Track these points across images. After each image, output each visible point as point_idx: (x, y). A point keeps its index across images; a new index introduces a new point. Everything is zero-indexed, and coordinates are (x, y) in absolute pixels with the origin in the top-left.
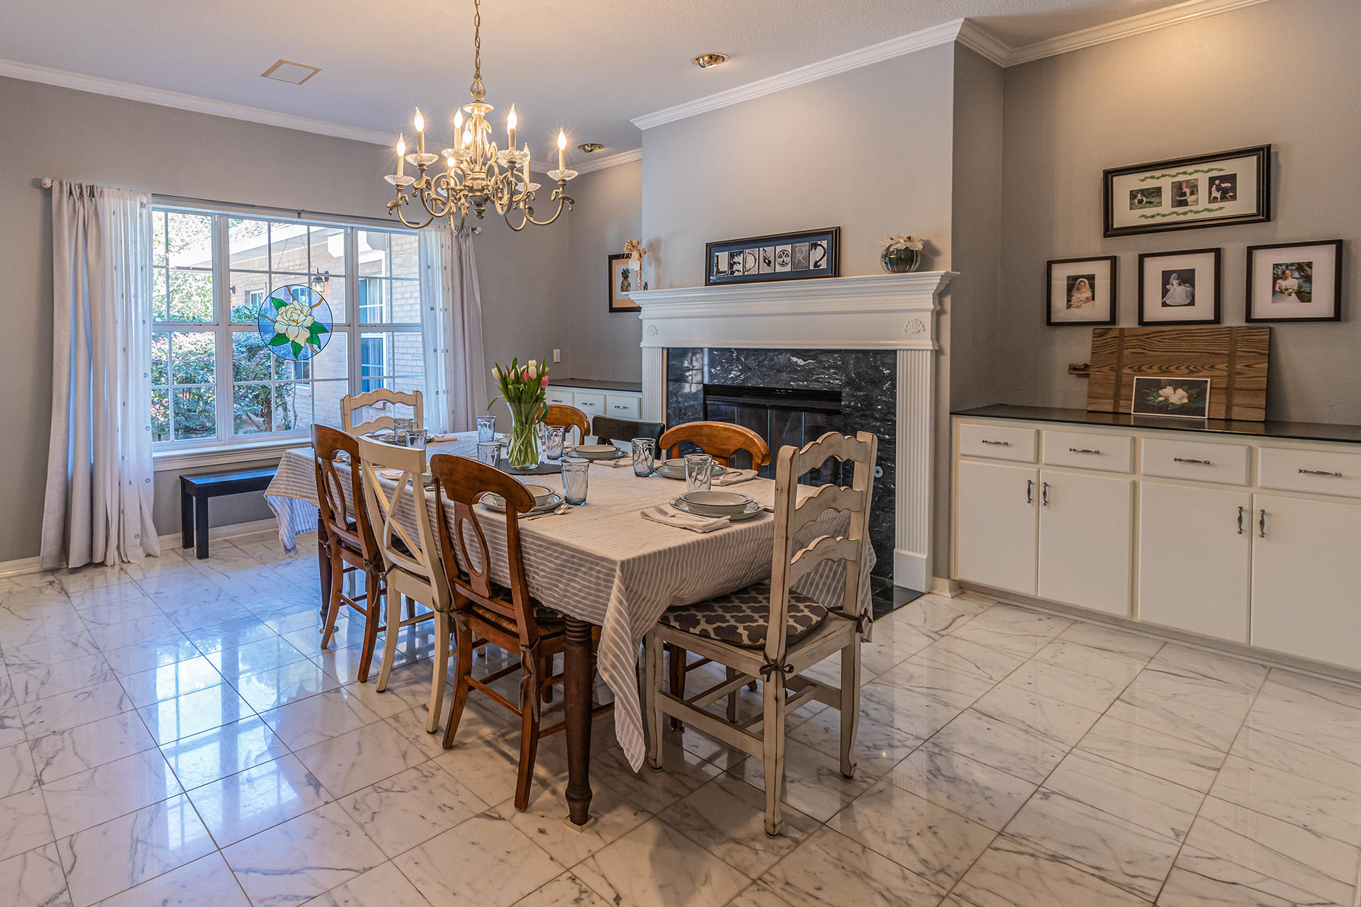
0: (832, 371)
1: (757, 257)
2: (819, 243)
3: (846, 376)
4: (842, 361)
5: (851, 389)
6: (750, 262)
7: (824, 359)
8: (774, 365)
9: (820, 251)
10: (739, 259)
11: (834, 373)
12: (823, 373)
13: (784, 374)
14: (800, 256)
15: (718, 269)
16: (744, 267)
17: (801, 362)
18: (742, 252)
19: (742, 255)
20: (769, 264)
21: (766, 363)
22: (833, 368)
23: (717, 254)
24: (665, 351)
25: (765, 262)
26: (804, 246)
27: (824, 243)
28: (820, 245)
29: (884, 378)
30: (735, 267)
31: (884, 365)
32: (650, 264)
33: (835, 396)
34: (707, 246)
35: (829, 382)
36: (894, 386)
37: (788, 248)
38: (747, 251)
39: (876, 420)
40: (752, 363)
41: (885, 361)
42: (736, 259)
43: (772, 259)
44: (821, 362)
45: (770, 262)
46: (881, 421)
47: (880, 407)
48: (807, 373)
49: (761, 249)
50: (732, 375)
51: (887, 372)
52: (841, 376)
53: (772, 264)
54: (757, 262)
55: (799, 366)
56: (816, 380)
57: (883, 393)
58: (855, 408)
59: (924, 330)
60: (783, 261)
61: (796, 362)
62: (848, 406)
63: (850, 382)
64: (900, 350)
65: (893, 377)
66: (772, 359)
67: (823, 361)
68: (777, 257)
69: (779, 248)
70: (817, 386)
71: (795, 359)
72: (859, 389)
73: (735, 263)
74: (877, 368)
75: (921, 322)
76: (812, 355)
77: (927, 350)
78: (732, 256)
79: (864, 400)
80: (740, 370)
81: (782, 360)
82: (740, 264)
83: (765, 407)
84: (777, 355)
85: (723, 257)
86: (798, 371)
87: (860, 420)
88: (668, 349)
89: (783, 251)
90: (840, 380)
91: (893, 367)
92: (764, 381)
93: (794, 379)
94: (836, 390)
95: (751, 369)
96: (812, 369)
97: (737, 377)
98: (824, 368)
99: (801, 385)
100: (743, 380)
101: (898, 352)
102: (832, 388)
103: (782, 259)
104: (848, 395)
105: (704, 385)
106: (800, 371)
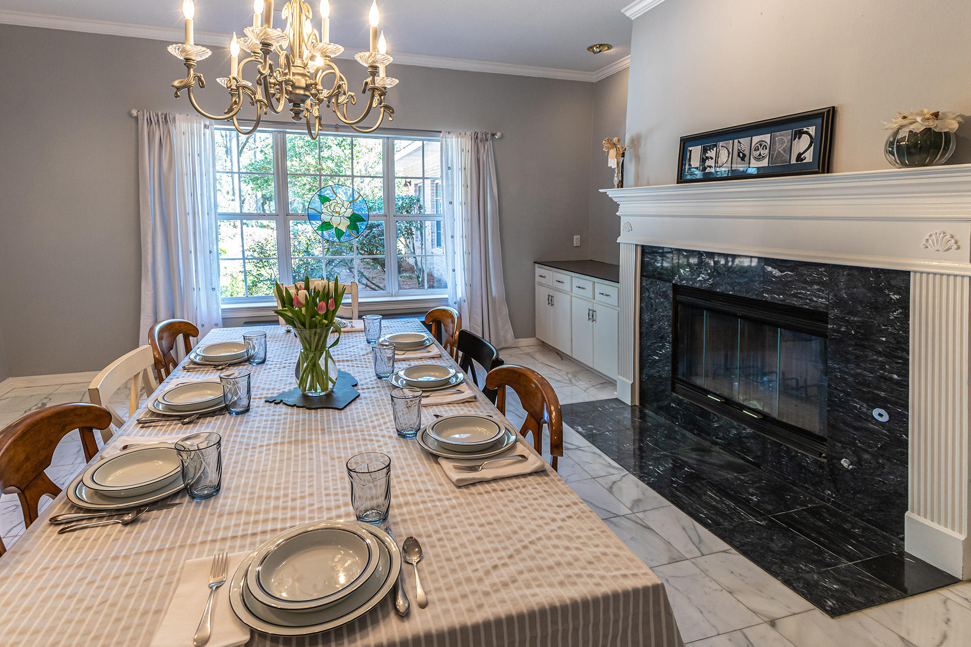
0: (816, 287)
1: (731, 151)
2: (805, 129)
3: (835, 295)
4: (830, 277)
5: (842, 311)
6: (724, 156)
7: (805, 272)
8: (746, 273)
9: (805, 141)
10: (711, 153)
11: (818, 290)
12: (803, 288)
13: (756, 284)
14: (779, 148)
15: (690, 165)
16: (716, 162)
17: (776, 272)
18: (715, 146)
19: (715, 149)
20: (743, 159)
21: (736, 269)
22: (818, 284)
23: (690, 148)
24: (639, 249)
25: (739, 156)
26: (784, 136)
27: (812, 130)
28: (807, 133)
29: (890, 305)
30: (708, 163)
31: (891, 288)
32: (631, 161)
33: (819, 316)
34: (681, 140)
35: (811, 300)
36: (906, 315)
37: (767, 138)
38: (721, 144)
39: (879, 353)
40: (721, 268)
41: (893, 282)
42: (709, 154)
43: (747, 153)
44: (802, 275)
45: (744, 155)
46: (886, 356)
47: (884, 339)
48: (784, 284)
49: (736, 141)
50: (700, 278)
51: (895, 297)
52: (828, 294)
53: (747, 159)
54: (730, 156)
55: (775, 277)
56: (795, 295)
58: (847, 334)
59: (958, 248)
60: (760, 155)
61: (771, 272)
62: (838, 331)
63: (839, 303)
64: (915, 272)
65: (904, 304)
67: (805, 274)
68: (753, 149)
69: (756, 139)
70: (795, 302)
71: (769, 269)
72: (851, 313)
73: (707, 158)
74: (881, 290)
75: (952, 237)
76: (791, 266)
77: (963, 276)
78: (705, 150)
79: (859, 327)
80: (708, 274)
82: (712, 158)
83: (735, 316)
85: (696, 151)
86: (772, 282)
87: (855, 350)
88: (643, 246)
89: (760, 143)
90: (827, 299)
91: (905, 291)
92: (734, 289)
93: (768, 292)
94: (821, 310)
95: (720, 274)
96: (790, 282)
97: (705, 280)
98: (805, 282)
99: (775, 298)
100: (712, 284)
101: (912, 274)
102: (814, 307)
103: (758, 152)
104: (836, 318)
105: (673, 284)
106: (776, 283)
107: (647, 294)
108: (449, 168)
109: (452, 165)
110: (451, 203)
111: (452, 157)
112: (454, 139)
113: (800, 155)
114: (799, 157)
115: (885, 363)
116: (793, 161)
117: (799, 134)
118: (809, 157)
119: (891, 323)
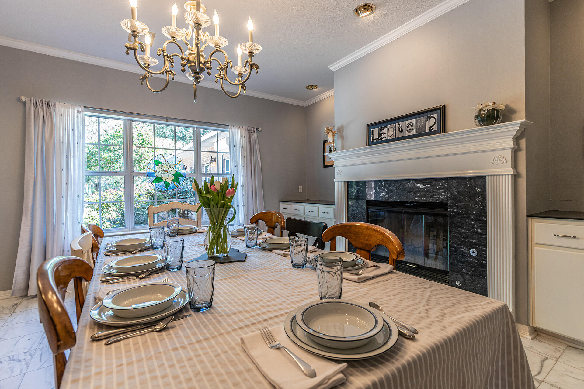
0: (442, 191)
1: (395, 129)
2: (432, 116)
3: (451, 193)
4: (448, 184)
5: (454, 201)
6: (391, 132)
7: (436, 184)
8: (406, 188)
9: (432, 121)
10: (385, 131)
11: (443, 192)
12: (435, 192)
13: (412, 194)
14: (420, 125)
15: (373, 137)
16: (387, 135)
17: (421, 186)
18: (386, 127)
19: (386, 129)
20: (401, 132)
21: (401, 187)
22: (442, 189)
23: (372, 130)
24: (346, 184)
25: (399, 131)
26: (422, 119)
27: (435, 116)
28: (433, 117)
29: (477, 194)
30: (383, 136)
31: (476, 186)
32: (338, 139)
33: (443, 205)
34: (367, 126)
35: (440, 198)
36: (484, 198)
37: (413, 121)
38: (389, 126)
39: (472, 220)
40: (393, 188)
41: (477, 183)
42: (383, 131)
43: (403, 129)
44: (434, 186)
45: (402, 130)
46: (475, 221)
47: (474, 212)
48: (426, 192)
49: (397, 124)
50: (382, 195)
51: (478, 190)
52: (448, 193)
53: (404, 132)
54: (395, 131)
55: (421, 189)
56: (431, 197)
58: (457, 213)
59: (506, 162)
60: (410, 129)
61: (419, 186)
62: (453, 212)
63: (453, 198)
64: (488, 176)
65: (483, 194)
66: (404, 185)
67: (436, 185)
68: (406, 127)
69: (407, 122)
70: (432, 200)
71: (418, 185)
72: (459, 201)
73: (382, 133)
74: (472, 188)
75: (504, 157)
76: (429, 182)
77: (509, 175)
78: (381, 130)
79: (463, 208)
80: (386, 192)
81: (410, 186)
82: (385, 133)
83: (401, 212)
84: (407, 183)
85: (376, 131)
86: (420, 191)
87: (461, 220)
88: (348, 182)
89: (410, 124)
90: (447, 196)
91: (484, 186)
92: (400, 198)
93: (418, 196)
94: (445, 202)
95: (392, 191)
96: (429, 190)
97: (384, 196)
98: (436, 189)
99: (422, 200)
100: (388, 197)
101: (487, 177)
102: (441, 201)
103: (409, 128)
104: (452, 205)
105: (367, 200)
106: (422, 191)
107: (351, 208)
108: (234, 146)
109: (236, 144)
110: (236, 166)
111: (236, 140)
112: (236, 130)
113: (430, 127)
114: (430, 129)
115: (475, 224)
116: (427, 131)
117: (429, 118)
118: (435, 128)
119: (477, 203)
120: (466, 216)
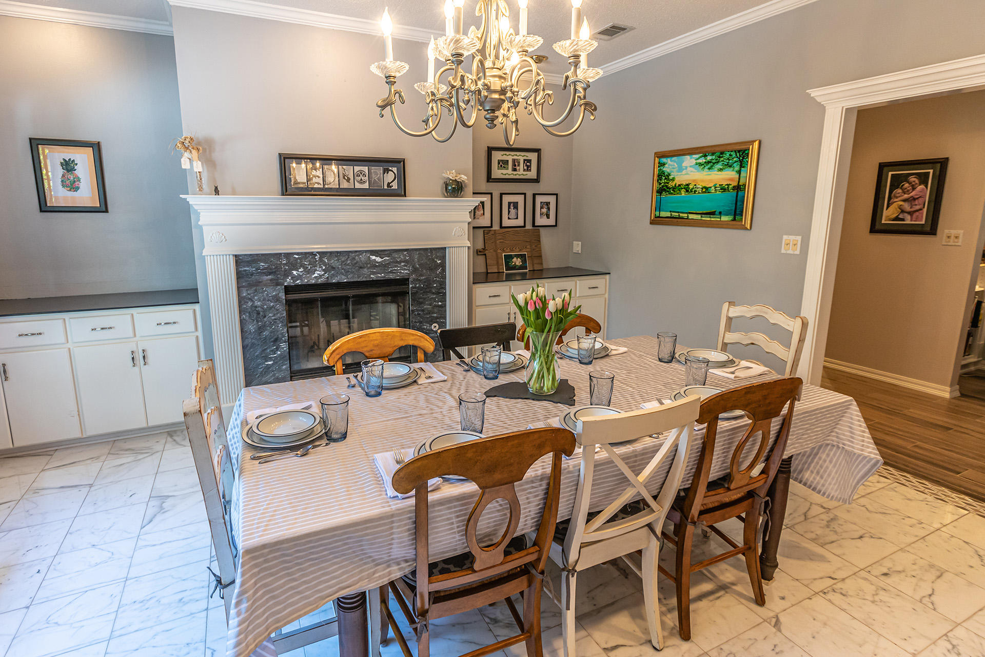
0: (403, 264)
2: (389, 168)
3: (413, 266)
4: (410, 256)
5: (416, 275)
7: (397, 256)
8: (356, 263)
9: (391, 174)
10: (318, 173)
11: (405, 266)
12: (395, 266)
13: (365, 270)
14: (374, 177)
16: (324, 181)
17: (378, 259)
19: (320, 170)
21: (349, 262)
22: (404, 262)
24: (232, 259)
25: (345, 178)
26: (377, 170)
27: (395, 169)
28: (391, 171)
29: (438, 266)
30: (315, 180)
31: (437, 257)
33: (404, 281)
34: (279, 156)
36: (444, 270)
37: (366, 169)
39: (433, 293)
40: (334, 262)
41: (438, 254)
42: (315, 173)
43: (350, 177)
44: (394, 258)
46: (436, 295)
47: (435, 285)
48: (383, 266)
50: (316, 275)
51: (439, 262)
52: (410, 267)
53: (351, 181)
54: (338, 177)
55: (377, 262)
56: (391, 272)
57: (437, 276)
58: (419, 288)
59: (465, 234)
60: (361, 180)
61: (375, 260)
62: (414, 288)
63: (415, 270)
64: (448, 247)
65: (443, 265)
66: (354, 259)
68: (355, 175)
69: (357, 168)
70: (391, 276)
71: (374, 257)
72: (421, 275)
73: (314, 176)
74: (433, 260)
76: (389, 254)
77: (465, 247)
79: (425, 282)
80: (323, 270)
81: (363, 259)
82: (319, 177)
84: (358, 255)
86: (376, 266)
87: (423, 295)
88: (236, 256)
89: (360, 172)
90: (408, 270)
91: (443, 258)
92: (349, 277)
93: (374, 273)
94: (406, 277)
95: (334, 268)
96: (388, 264)
97: (321, 276)
98: (397, 262)
99: (379, 277)
100: (328, 278)
101: (447, 249)
102: (403, 276)
103: (360, 178)
104: (414, 279)
105: (285, 286)
106: (379, 266)
114: (389, 185)
115: (436, 298)
116: (386, 187)
117: (386, 171)
118: (395, 186)
120: (428, 290)
